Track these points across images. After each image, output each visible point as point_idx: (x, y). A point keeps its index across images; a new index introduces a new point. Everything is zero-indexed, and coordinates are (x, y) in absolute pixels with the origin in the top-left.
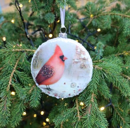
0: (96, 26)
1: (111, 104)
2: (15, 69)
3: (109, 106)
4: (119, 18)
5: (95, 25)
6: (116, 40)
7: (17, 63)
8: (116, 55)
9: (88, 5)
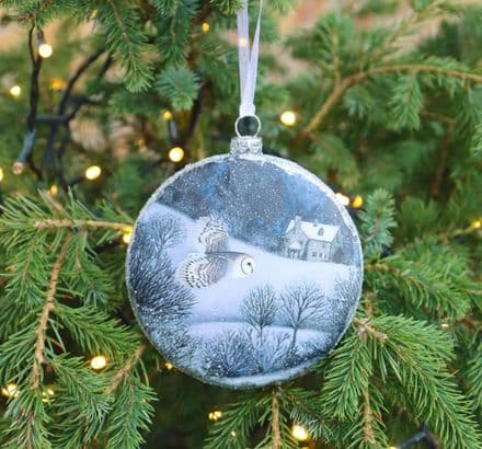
0: (361, 115)
1: (423, 435)
2: (50, 298)
3: (415, 443)
4: (454, 86)
5: (357, 113)
6: (439, 172)
7: (55, 276)
8: (442, 236)
9: (326, 26)
